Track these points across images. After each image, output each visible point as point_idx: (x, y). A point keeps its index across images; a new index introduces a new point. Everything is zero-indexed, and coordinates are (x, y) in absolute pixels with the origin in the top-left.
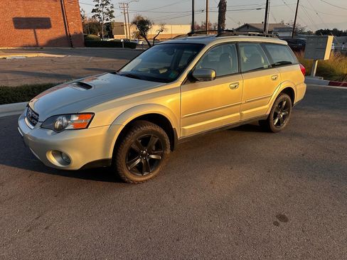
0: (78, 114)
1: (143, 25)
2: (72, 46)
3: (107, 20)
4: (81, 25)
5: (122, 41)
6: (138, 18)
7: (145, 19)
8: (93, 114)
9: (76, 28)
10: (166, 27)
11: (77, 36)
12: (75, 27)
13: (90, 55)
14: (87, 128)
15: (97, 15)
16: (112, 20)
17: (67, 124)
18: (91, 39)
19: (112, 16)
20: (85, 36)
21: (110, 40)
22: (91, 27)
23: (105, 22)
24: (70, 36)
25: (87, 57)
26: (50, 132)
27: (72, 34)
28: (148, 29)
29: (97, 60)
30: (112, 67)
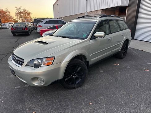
0: (47, 58)
8: (54, 57)
14: (52, 64)
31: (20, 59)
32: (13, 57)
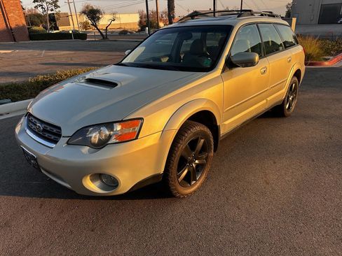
0: (122, 121)
1: (93, 14)
2: (15, 41)
3: (52, 10)
4: (23, 16)
5: (71, 32)
6: (87, 7)
7: (95, 8)
8: (142, 119)
9: (17, 21)
10: (117, 16)
11: (19, 29)
12: (16, 19)
13: (41, 48)
14: (136, 138)
15: (40, 5)
16: (57, 10)
17: (110, 137)
18: (35, 31)
19: (57, 6)
20: (28, 28)
21: (55, 32)
22: (33, 19)
23: (50, 12)
24: (11, 29)
25: (38, 51)
26: (86, 149)
27: (13, 26)
28: (99, 18)
29: (51, 54)
30: (72, 60)
31: (49, 128)
32: (29, 121)
